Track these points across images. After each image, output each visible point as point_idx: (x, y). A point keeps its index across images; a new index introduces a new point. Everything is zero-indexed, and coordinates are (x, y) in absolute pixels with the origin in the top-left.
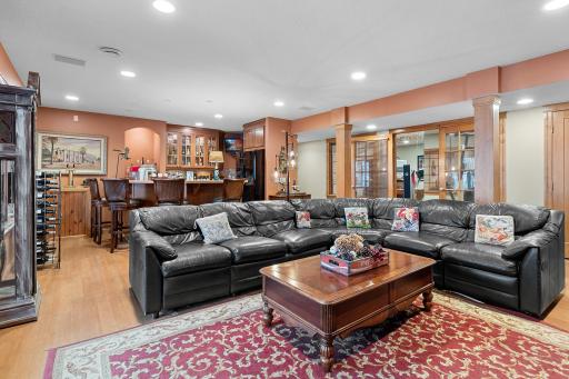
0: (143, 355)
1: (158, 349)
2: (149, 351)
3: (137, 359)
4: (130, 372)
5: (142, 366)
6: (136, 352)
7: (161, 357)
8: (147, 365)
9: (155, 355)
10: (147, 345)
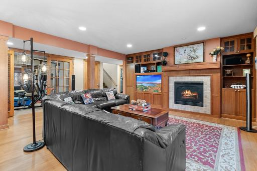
0: (200, 159)
1: (193, 157)
2: (197, 158)
3: (203, 159)
4: (208, 157)
5: (203, 155)
6: (201, 162)
7: (194, 154)
8: (201, 154)
9: (196, 155)
10: (195, 161)
